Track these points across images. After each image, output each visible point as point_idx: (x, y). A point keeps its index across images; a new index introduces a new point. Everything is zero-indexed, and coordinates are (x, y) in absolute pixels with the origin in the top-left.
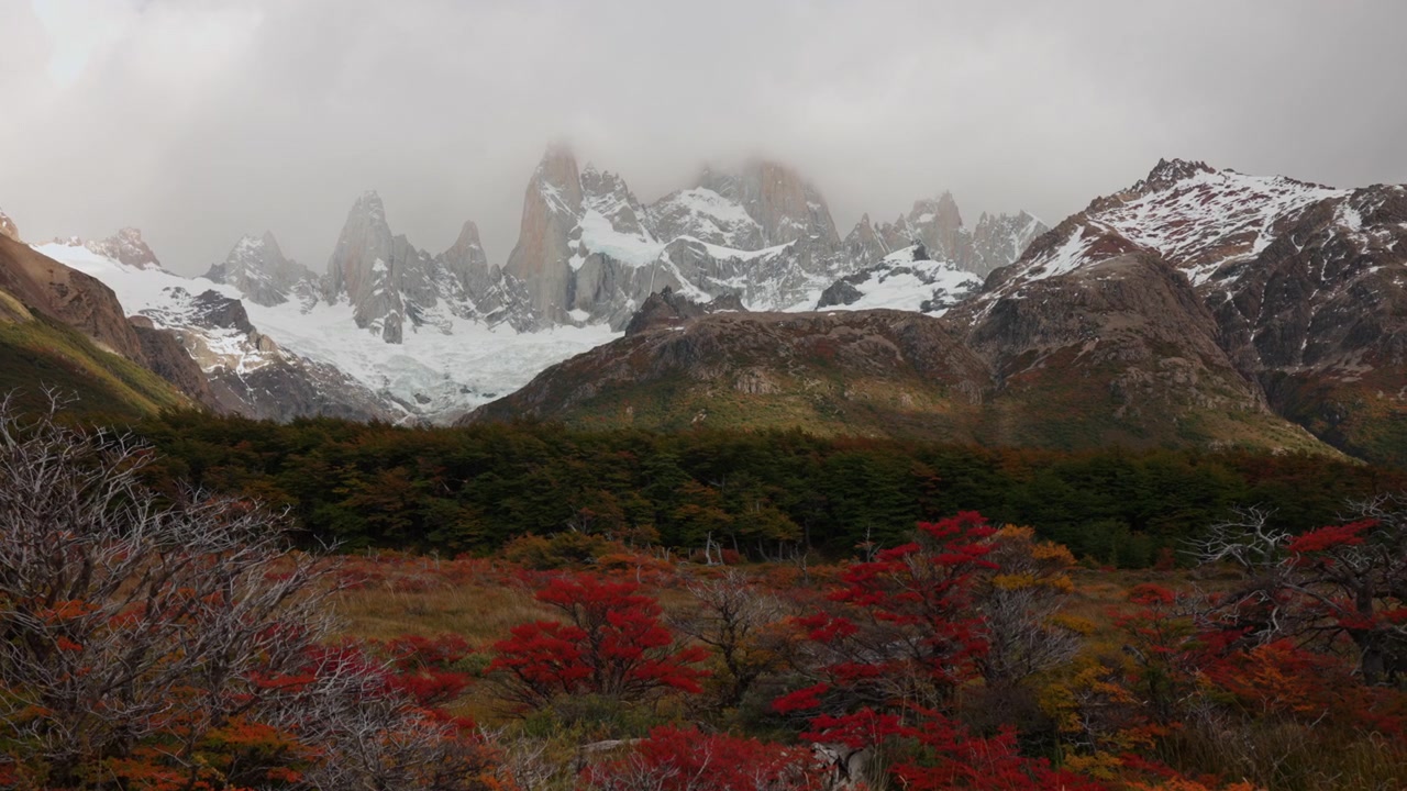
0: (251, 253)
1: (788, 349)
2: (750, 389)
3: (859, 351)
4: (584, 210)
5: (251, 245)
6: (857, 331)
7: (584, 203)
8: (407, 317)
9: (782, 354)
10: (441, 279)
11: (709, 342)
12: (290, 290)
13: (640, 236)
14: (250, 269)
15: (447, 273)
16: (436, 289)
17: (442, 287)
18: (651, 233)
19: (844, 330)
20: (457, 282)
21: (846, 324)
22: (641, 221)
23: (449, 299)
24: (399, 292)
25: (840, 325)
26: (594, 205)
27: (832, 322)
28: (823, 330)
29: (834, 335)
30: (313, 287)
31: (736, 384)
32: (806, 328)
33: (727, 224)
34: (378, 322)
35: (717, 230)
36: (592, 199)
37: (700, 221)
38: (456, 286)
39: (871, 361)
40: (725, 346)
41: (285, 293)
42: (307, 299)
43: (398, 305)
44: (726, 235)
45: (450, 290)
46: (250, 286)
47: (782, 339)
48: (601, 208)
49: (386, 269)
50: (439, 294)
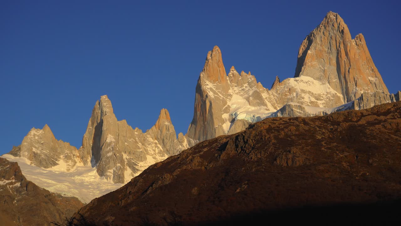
0: (37, 138)
1: (323, 133)
2: (287, 163)
3: (383, 129)
4: (231, 96)
5: (36, 133)
6: (382, 118)
7: (230, 91)
8: (128, 168)
9: (319, 137)
10: (149, 144)
11: (260, 134)
12: (60, 158)
13: (265, 107)
14: (36, 148)
15: (152, 140)
16: (146, 150)
17: (149, 149)
18: (273, 106)
19: (371, 118)
20: (159, 145)
21: (374, 114)
22: (266, 98)
23: (154, 156)
24: (123, 153)
25: (369, 115)
26: (237, 91)
27: (362, 113)
28: (355, 119)
29: (363, 122)
30: (74, 155)
31: (276, 160)
32: (341, 119)
33: (319, 95)
34: (110, 172)
35: (313, 99)
36: (236, 88)
37: (303, 95)
38: (158, 148)
39: (393, 136)
40: (272, 135)
41: (56, 160)
42: (70, 163)
43: (122, 161)
44: (319, 102)
45: (154, 151)
46: (35, 157)
47: (320, 127)
48: (242, 93)
49: (113, 140)
50: (148, 154)
